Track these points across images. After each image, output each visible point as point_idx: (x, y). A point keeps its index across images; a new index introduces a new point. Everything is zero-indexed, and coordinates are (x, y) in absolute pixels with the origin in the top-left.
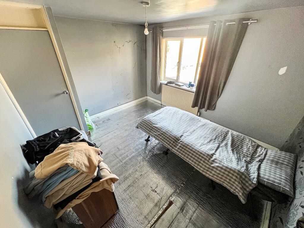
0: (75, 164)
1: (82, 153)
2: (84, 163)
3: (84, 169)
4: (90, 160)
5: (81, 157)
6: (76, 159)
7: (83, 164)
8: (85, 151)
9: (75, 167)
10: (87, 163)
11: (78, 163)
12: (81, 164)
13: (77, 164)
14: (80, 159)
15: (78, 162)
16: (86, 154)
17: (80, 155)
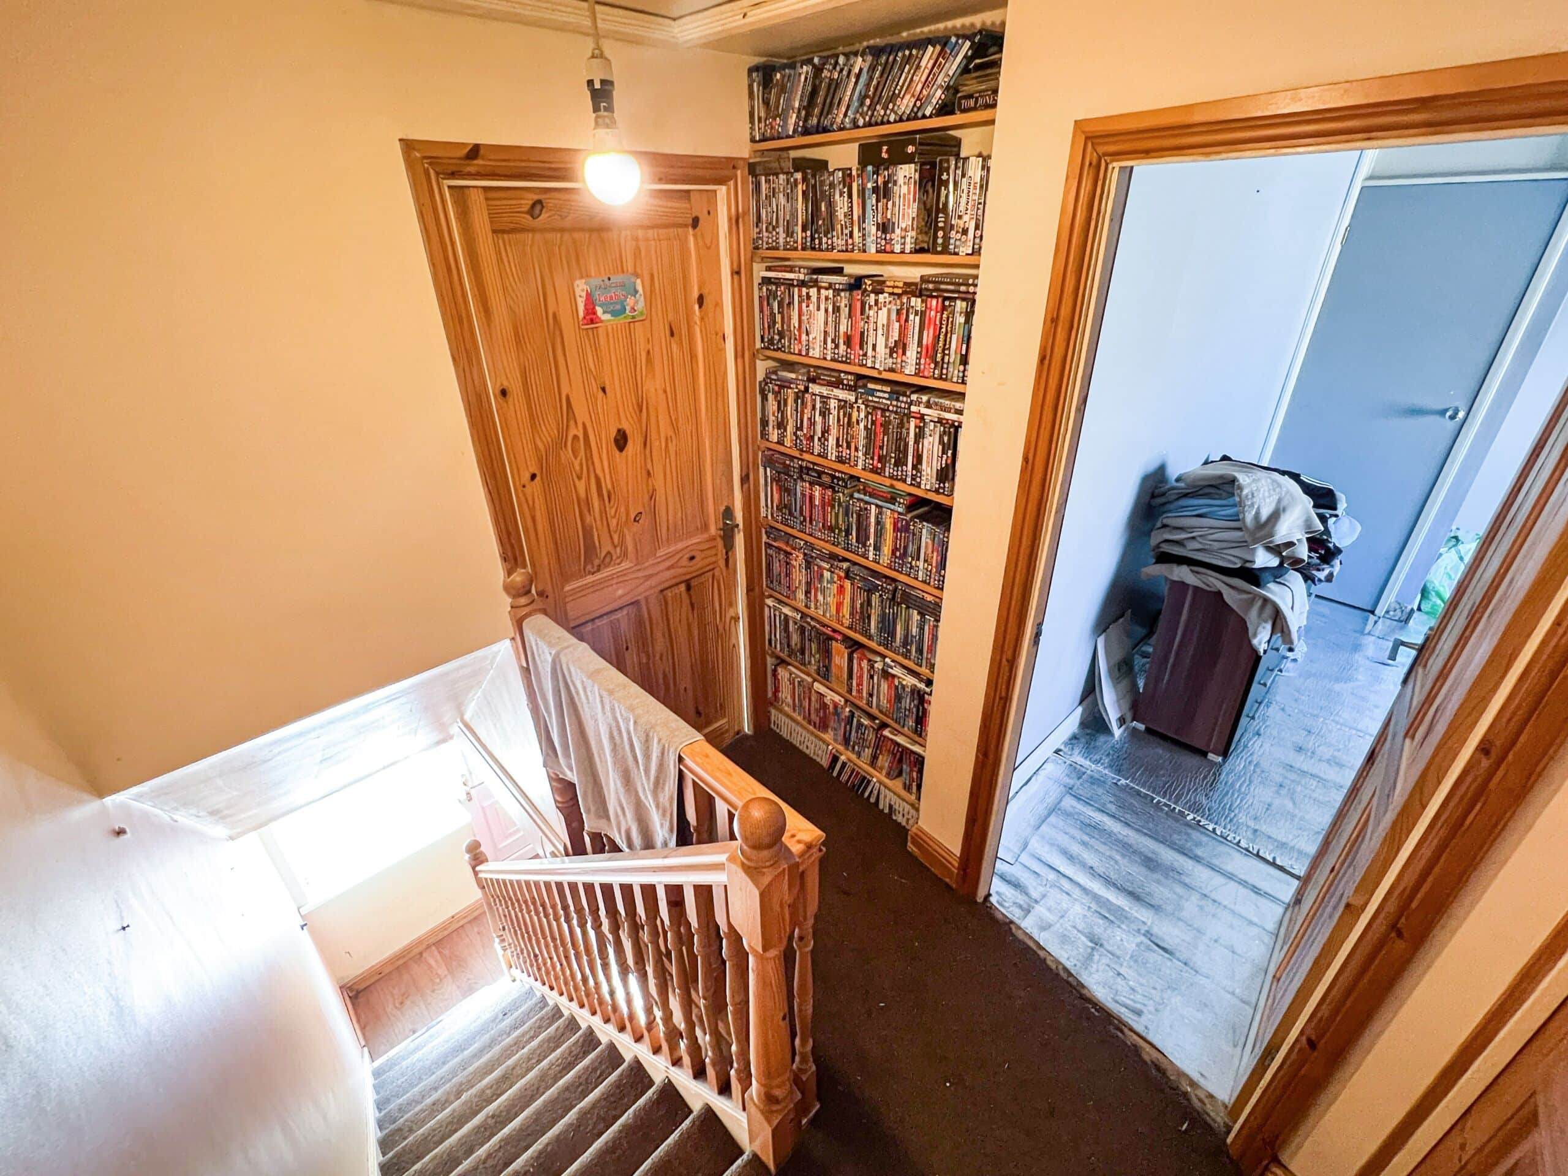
0: (1245, 492)
1: (1274, 490)
2: (1258, 508)
3: (1249, 517)
4: (1275, 516)
5: (1267, 494)
6: (1254, 487)
7: (1256, 507)
8: (1286, 494)
9: (1240, 496)
10: (1265, 514)
11: (1250, 497)
12: (1253, 505)
13: (1247, 496)
14: (1261, 496)
15: (1253, 494)
16: (1279, 501)
17: (1266, 489)
